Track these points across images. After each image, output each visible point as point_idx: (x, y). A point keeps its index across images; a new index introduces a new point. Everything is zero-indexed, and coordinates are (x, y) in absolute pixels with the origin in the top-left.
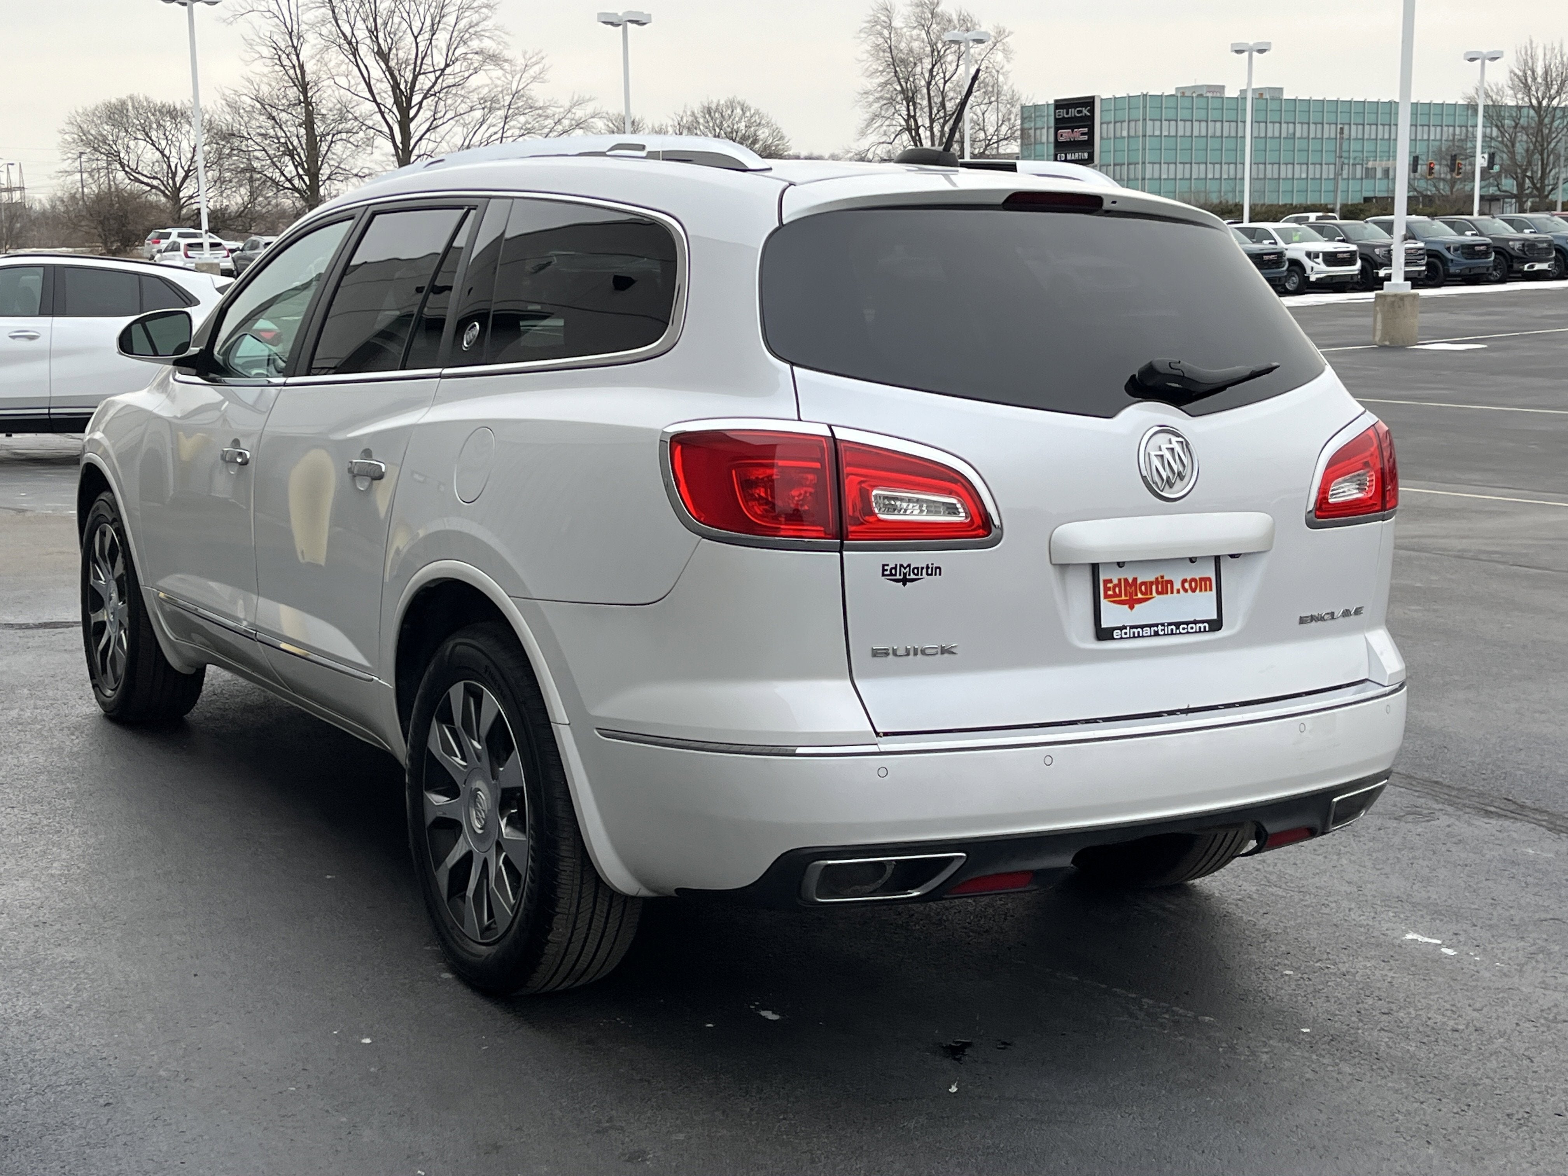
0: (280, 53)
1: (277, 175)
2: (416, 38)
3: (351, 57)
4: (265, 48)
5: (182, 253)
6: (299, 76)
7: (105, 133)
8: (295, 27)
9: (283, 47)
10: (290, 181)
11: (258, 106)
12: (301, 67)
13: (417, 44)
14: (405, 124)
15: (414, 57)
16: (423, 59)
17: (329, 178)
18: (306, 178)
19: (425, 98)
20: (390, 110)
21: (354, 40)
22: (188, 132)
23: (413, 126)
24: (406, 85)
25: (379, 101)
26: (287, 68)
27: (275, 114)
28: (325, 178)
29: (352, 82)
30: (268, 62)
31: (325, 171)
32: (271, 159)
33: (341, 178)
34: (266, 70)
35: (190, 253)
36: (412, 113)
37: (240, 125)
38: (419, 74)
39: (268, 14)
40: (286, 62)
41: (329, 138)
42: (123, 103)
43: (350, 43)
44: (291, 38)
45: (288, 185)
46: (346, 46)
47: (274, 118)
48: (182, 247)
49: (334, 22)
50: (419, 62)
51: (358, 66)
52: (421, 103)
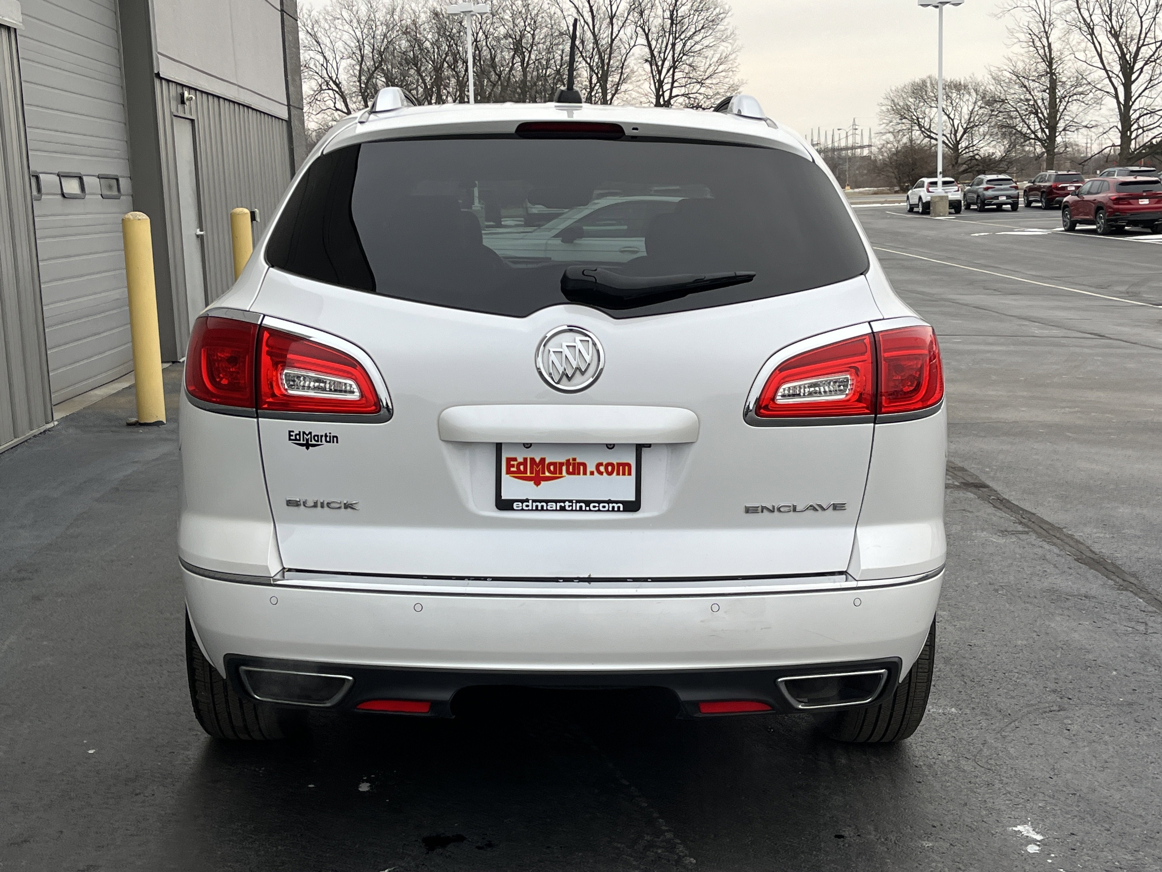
0: (1034, 37)
1: (1025, 130)
2: (1141, 18)
3: (1089, 37)
4: (1023, 34)
5: (925, 189)
6: (1048, 54)
7: (909, 104)
8: (1048, 17)
9: (1037, 33)
10: (1034, 132)
11: (1014, 78)
12: (1049, 45)
13: (1142, 22)
14: (1128, 85)
15: (1138, 33)
16: (1146, 34)
17: (1064, 130)
18: (1047, 131)
19: (1146, 64)
20: (1118, 76)
21: (1091, 24)
22: (968, 100)
23: (1134, 87)
24: (1131, 55)
25: (1108, 68)
26: (1038, 48)
27: (1026, 84)
28: (1060, 129)
29: (1089, 56)
30: (1024, 45)
31: (1061, 125)
32: (1021, 117)
33: (1073, 130)
34: (1023, 51)
35: (931, 189)
36: (1134, 77)
37: (1001, 93)
38: (1143, 45)
39: (1028, 9)
40: (1038, 44)
41: (1066, 99)
42: (924, 82)
43: (1088, 25)
44: (1044, 25)
45: (1033, 136)
46: (1085, 29)
47: (1025, 87)
48: (926, 185)
49: (1077, 11)
50: (1143, 36)
51: (1093, 43)
52: (1142, 68)
